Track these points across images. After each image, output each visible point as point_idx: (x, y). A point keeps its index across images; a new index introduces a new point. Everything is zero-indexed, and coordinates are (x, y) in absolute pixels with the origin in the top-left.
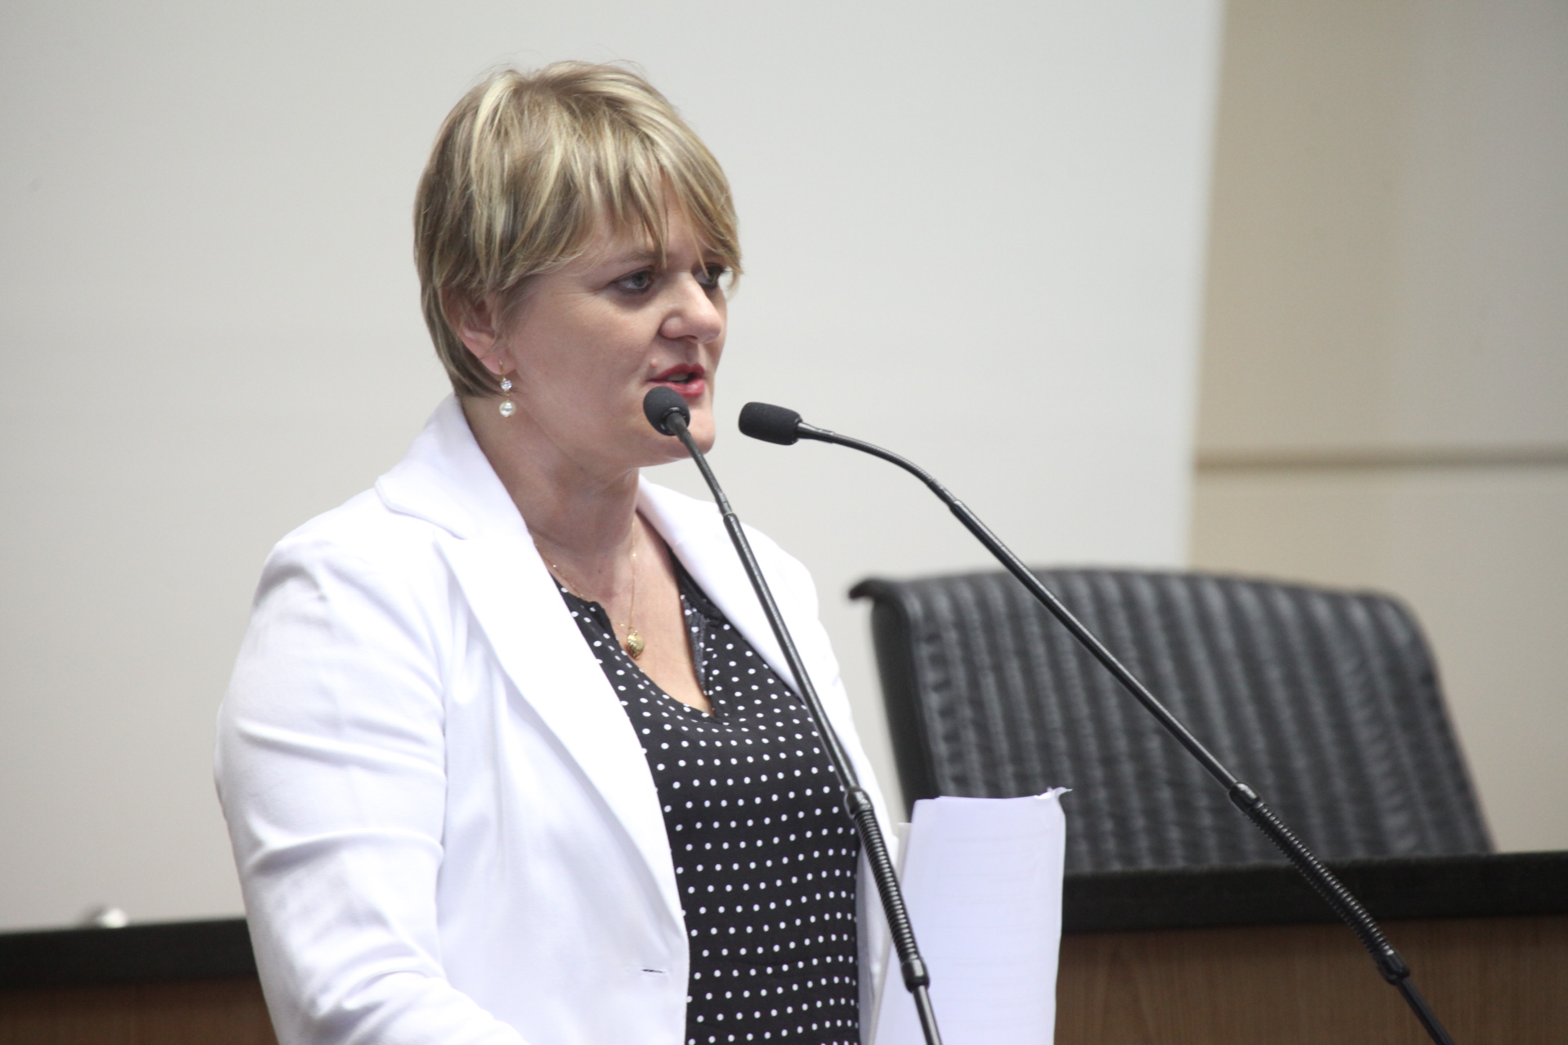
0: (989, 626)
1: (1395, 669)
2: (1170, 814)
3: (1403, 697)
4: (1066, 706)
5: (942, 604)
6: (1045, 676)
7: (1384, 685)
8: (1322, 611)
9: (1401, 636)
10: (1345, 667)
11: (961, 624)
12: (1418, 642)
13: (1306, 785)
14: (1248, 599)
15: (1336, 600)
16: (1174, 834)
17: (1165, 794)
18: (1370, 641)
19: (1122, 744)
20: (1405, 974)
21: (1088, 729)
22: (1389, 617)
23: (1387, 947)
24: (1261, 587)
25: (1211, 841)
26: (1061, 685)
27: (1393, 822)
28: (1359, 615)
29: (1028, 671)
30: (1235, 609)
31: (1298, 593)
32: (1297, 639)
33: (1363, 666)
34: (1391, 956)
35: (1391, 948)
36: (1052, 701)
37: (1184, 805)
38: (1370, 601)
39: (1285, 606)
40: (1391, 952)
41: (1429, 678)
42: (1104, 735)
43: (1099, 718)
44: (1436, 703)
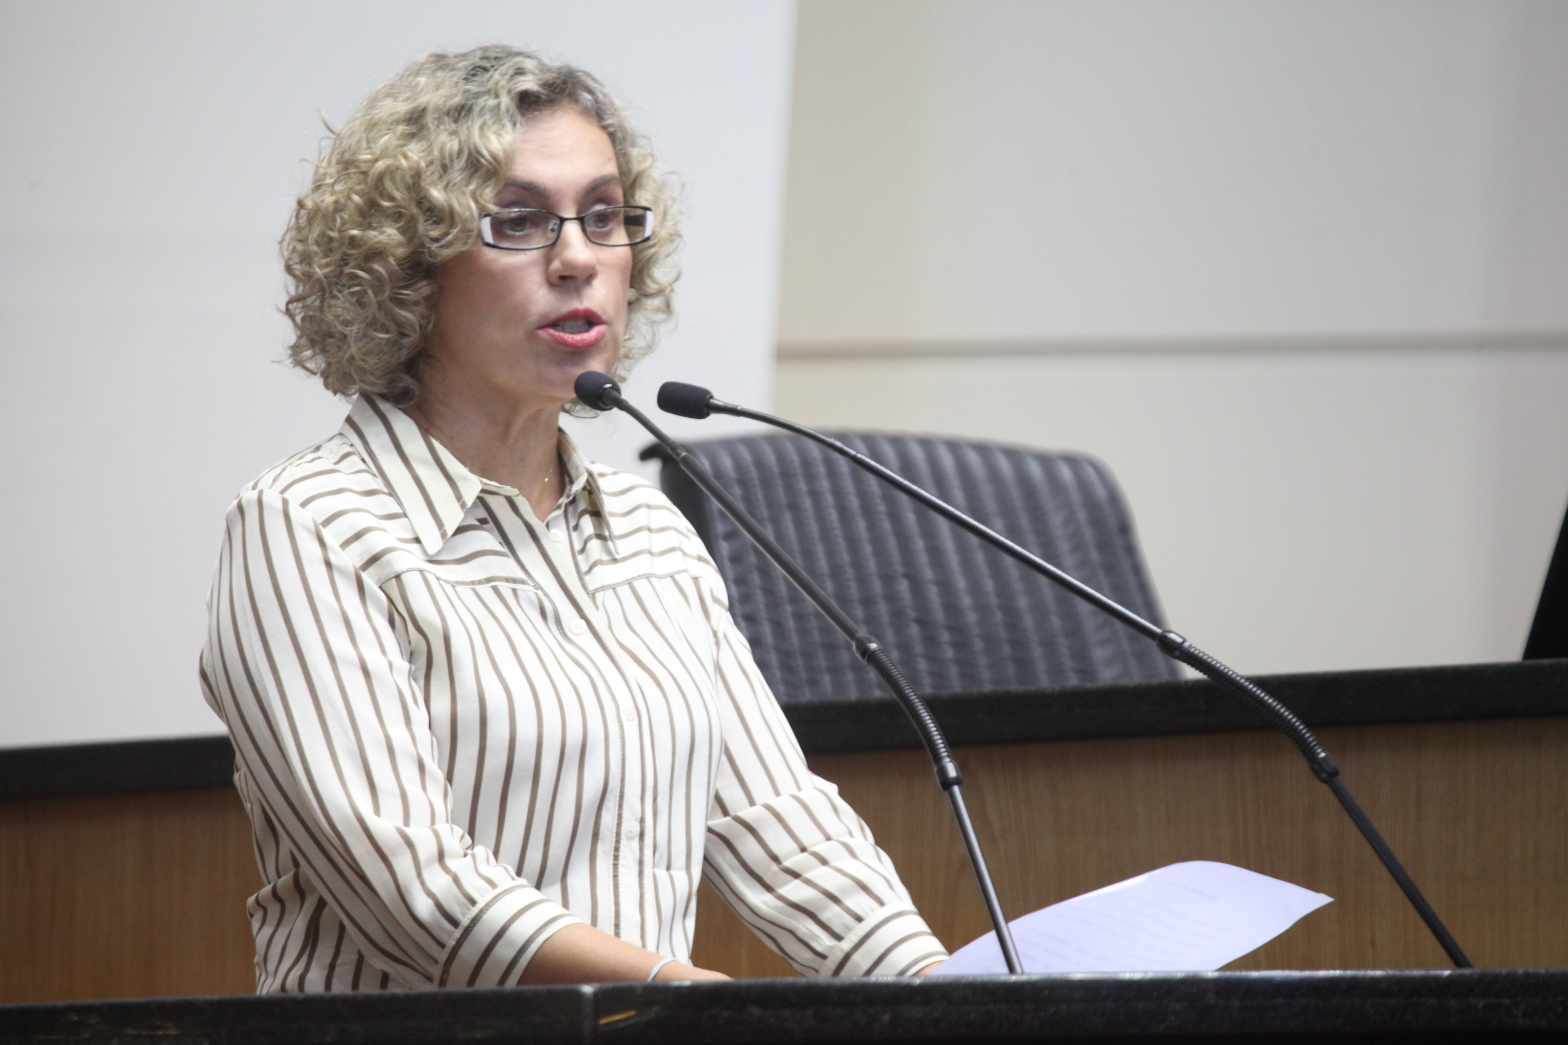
0: (766, 483)
1: (1097, 522)
2: (919, 648)
3: (1104, 546)
4: (831, 553)
5: (727, 463)
6: (813, 528)
7: (1088, 533)
8: (1035, 469)
9: (1100, 492)
10: (1056, 520)
11: (743, 482)
12: (1115, 498)
13: (1029, 622)
14: (973, 459)
15: (1046, 460)
16: (923, 665)
17: (914, 630)
18: (1076, 497)
19: (877, 587)
20: (1334, 774)
21: (850, 573)
22: (1091, 474)
23: (1319, 750)
24: (983, 449)
25: (953, 671)
26: (826, 535)
27: (1099, 654)
28: (1066, 473)
29: (799, 523)
30: (963, 468)
31: (1014, 454)
32: (1015, 493)
33: (1070, 519)
34: (1323, 758)
35: (1323, 751)
36: (819, 549)
37: (930, 639)
38: (1072, 461)
39: (1004, 465)
40: (1323, 755)
41: (1125, 528)
42: (862, 580)
43: (858, 565)
44: (1131, 550)
